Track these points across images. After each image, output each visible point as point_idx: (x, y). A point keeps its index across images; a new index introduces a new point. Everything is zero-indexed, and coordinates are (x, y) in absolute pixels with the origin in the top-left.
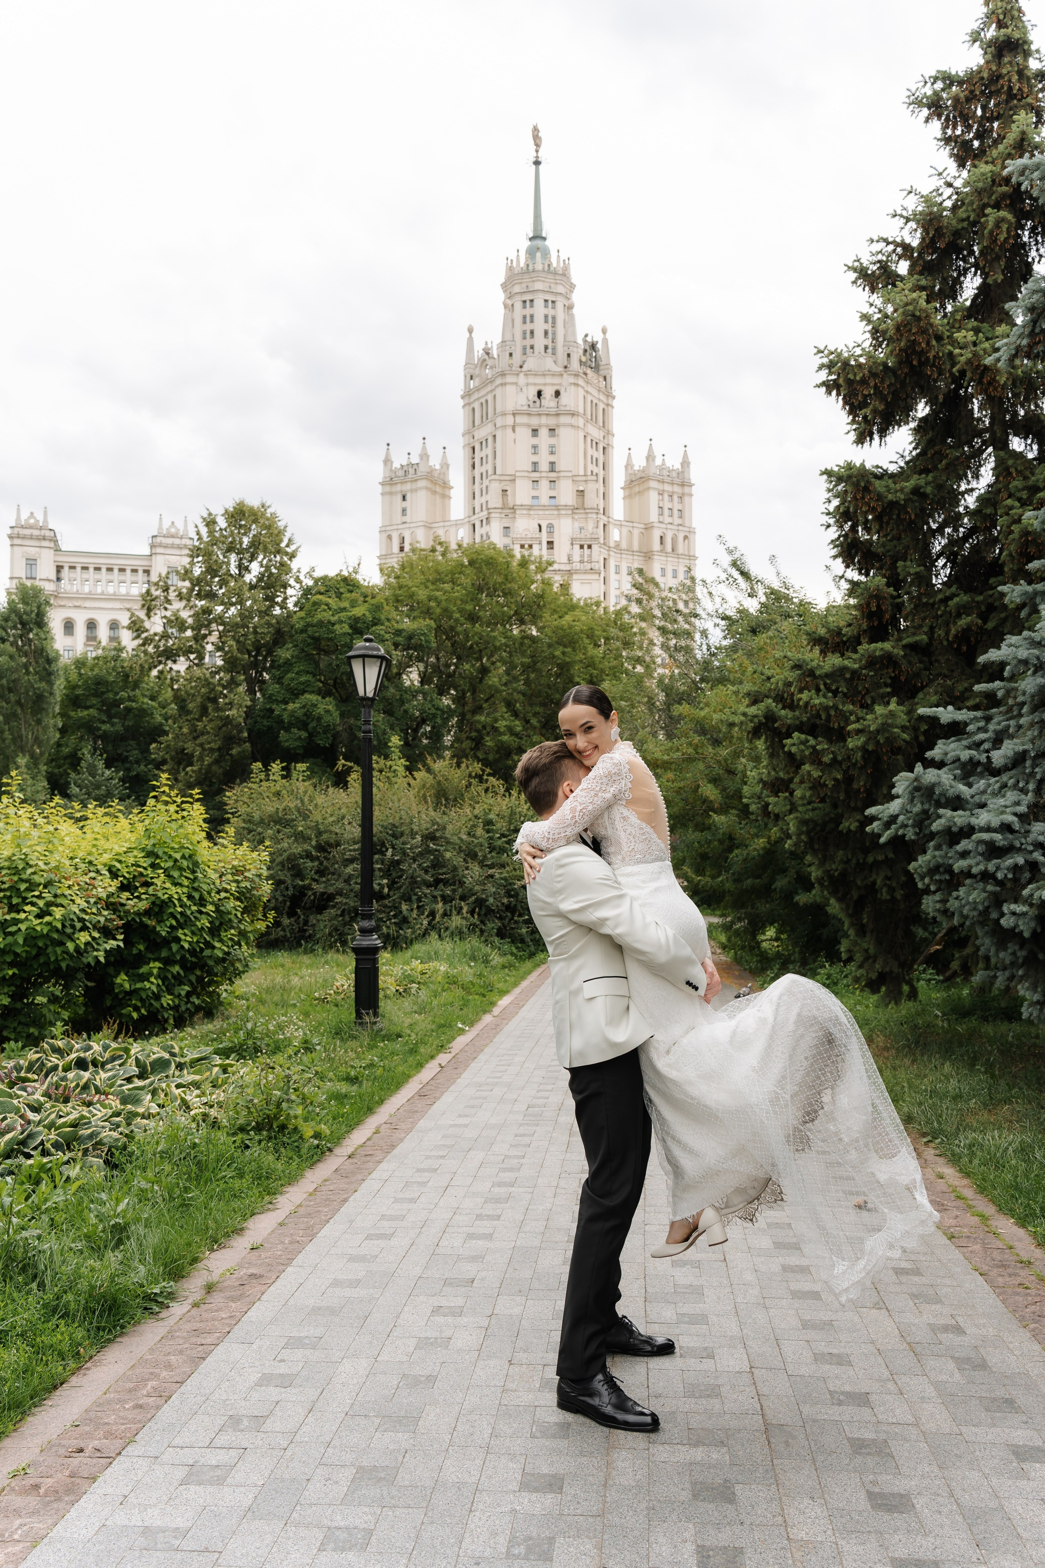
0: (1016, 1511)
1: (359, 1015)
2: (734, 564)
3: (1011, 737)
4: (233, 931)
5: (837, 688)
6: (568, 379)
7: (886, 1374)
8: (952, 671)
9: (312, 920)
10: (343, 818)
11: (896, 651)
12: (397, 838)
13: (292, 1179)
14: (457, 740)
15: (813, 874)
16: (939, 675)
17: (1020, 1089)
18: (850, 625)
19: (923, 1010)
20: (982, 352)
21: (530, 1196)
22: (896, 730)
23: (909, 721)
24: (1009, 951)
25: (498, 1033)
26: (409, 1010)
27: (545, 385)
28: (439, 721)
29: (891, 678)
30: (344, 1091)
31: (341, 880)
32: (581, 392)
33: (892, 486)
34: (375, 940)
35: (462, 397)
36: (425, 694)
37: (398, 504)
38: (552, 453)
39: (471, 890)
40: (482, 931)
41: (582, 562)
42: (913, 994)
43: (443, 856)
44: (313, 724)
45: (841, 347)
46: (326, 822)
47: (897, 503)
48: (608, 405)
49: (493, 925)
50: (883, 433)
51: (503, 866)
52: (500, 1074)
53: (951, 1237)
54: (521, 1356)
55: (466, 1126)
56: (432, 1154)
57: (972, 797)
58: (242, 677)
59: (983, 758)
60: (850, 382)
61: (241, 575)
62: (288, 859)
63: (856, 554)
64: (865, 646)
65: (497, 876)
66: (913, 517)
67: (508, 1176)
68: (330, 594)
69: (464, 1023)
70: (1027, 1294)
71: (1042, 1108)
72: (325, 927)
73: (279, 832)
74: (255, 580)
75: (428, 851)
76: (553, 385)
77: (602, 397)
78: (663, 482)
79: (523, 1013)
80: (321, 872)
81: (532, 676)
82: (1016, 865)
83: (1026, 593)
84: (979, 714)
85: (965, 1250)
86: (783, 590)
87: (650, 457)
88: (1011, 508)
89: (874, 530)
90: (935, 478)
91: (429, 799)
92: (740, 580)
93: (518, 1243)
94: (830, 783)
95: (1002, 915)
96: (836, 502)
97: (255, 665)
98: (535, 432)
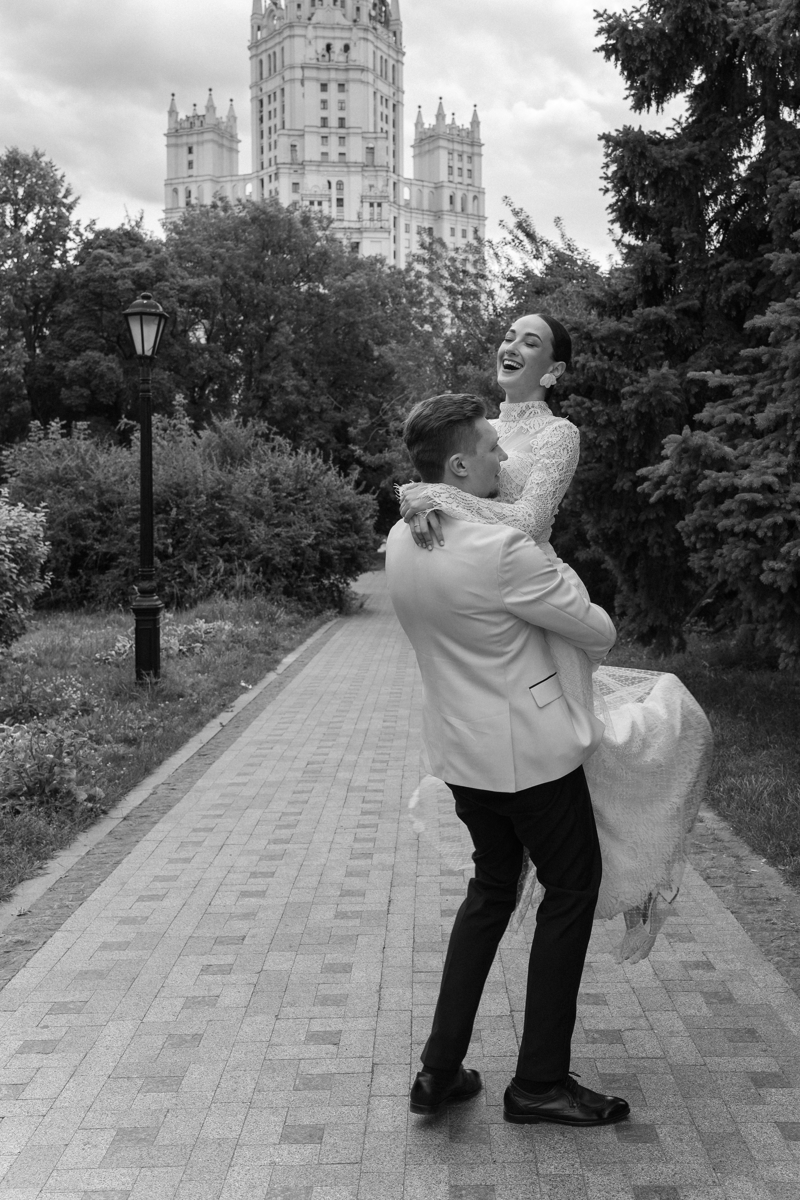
0: (751, 1134)
1: (139, 676)
2: (520, 226)
3: (774, 400)
4: (8, 594)
5: (613, 351)
6: (358, 33)
7: (639, 1010)
8: (722, 335)
9: (95, 580)
10: (126, 477)
11: (669, 316)
12: (181, 497)
13: (63, 843)
14: (245, 399)
15: (590, 532)
16: (710, 339)
17: (779, 734)
18: (626, 289)
19: (693, 661)
20: (753, 22)
21: (305, 852)
22: (668, 393)
23: (681, 384)
24: (769, 605)
25: (280, 691)
26: (191, 669)
27: (334, 38)
28: (226, 379)
29: (664, 341)
30: (121, 752)
31: (124, 540)
32: (371, 48)
33: (667, 152)
34: (156, 601)
35: (250, 48)
36: (211, 352)
37: (185, 157)
38: (342, 109)
39: (257, 549)
40: (268, 590)
41: (371, 220)
42: (682, 647)
43: (228, 515)
44: (95, 382)
45: (619, 12)
46: (108, 481)
47: (672, 169)
48: (398, 61)
49: (279, 583)
50: (660, 100)
51: (289, 525)
52: (281, 732)
53: (707, 878)
54: (289, 1010)
55: (245, 784)
56: (209, 813)
57: (737, 458)
58: (20, 333)
59: (747, 421)
60: (628, 48)
61: (17, 227)
62: (69, 519)
63: (633, 218)
64: (640, 310)
65: (284, 534)
66: (687, 183)
67: (285, 833)
68: (112, 248)
69: (247, 682)
70: (774, 930)
71: (797, 752)
72: (108, 586)
73: (59, 492)
74: (32, 232)
75: (214, 510)
76: (342, 38)
77: (393, 53)
78: (453, 141)
79: (307, 670)
80: (103, 532)
81: (321, 334)
82: (775, 524)
83: (790, 261)
84: (744, 378)
85: (719, 889)
86: (568, 252)
87: (440, 115)
88: (780, 177)
89: (649, 196)
90: (709, 145)
91: (214, 459)
92: (526, 241)
93: (291, 899)
94: (605, 444)
95: (762, 571)
96: (613, 168)
97: (34, 319)
98: (324, 87)
